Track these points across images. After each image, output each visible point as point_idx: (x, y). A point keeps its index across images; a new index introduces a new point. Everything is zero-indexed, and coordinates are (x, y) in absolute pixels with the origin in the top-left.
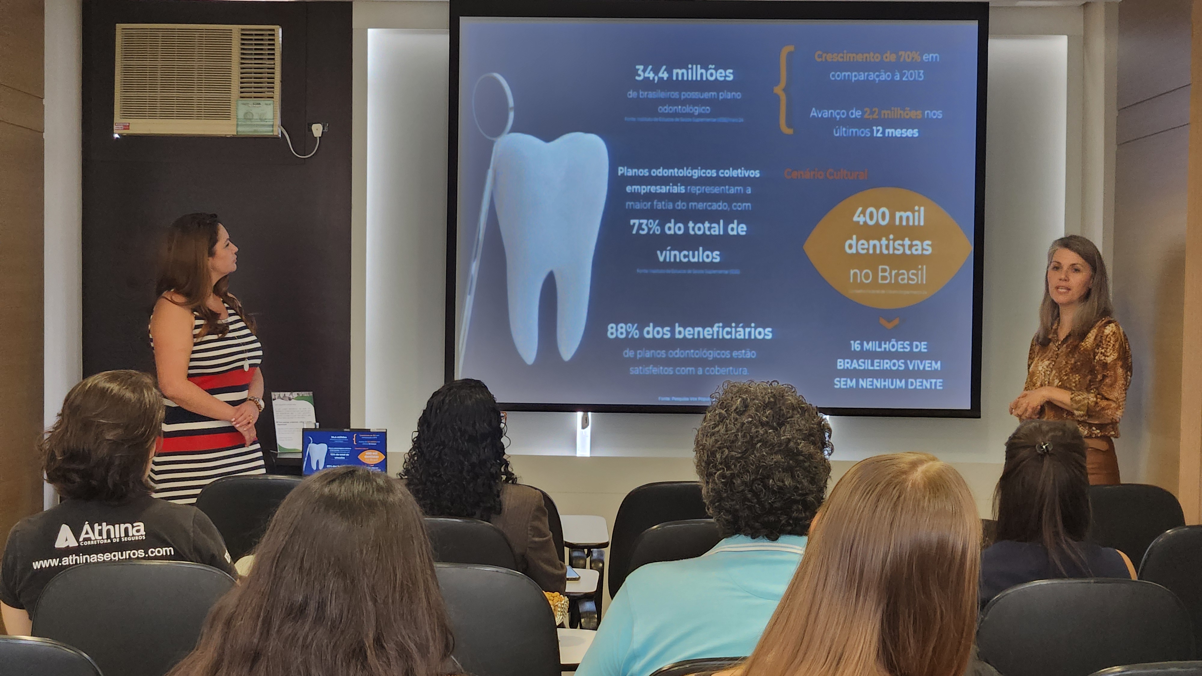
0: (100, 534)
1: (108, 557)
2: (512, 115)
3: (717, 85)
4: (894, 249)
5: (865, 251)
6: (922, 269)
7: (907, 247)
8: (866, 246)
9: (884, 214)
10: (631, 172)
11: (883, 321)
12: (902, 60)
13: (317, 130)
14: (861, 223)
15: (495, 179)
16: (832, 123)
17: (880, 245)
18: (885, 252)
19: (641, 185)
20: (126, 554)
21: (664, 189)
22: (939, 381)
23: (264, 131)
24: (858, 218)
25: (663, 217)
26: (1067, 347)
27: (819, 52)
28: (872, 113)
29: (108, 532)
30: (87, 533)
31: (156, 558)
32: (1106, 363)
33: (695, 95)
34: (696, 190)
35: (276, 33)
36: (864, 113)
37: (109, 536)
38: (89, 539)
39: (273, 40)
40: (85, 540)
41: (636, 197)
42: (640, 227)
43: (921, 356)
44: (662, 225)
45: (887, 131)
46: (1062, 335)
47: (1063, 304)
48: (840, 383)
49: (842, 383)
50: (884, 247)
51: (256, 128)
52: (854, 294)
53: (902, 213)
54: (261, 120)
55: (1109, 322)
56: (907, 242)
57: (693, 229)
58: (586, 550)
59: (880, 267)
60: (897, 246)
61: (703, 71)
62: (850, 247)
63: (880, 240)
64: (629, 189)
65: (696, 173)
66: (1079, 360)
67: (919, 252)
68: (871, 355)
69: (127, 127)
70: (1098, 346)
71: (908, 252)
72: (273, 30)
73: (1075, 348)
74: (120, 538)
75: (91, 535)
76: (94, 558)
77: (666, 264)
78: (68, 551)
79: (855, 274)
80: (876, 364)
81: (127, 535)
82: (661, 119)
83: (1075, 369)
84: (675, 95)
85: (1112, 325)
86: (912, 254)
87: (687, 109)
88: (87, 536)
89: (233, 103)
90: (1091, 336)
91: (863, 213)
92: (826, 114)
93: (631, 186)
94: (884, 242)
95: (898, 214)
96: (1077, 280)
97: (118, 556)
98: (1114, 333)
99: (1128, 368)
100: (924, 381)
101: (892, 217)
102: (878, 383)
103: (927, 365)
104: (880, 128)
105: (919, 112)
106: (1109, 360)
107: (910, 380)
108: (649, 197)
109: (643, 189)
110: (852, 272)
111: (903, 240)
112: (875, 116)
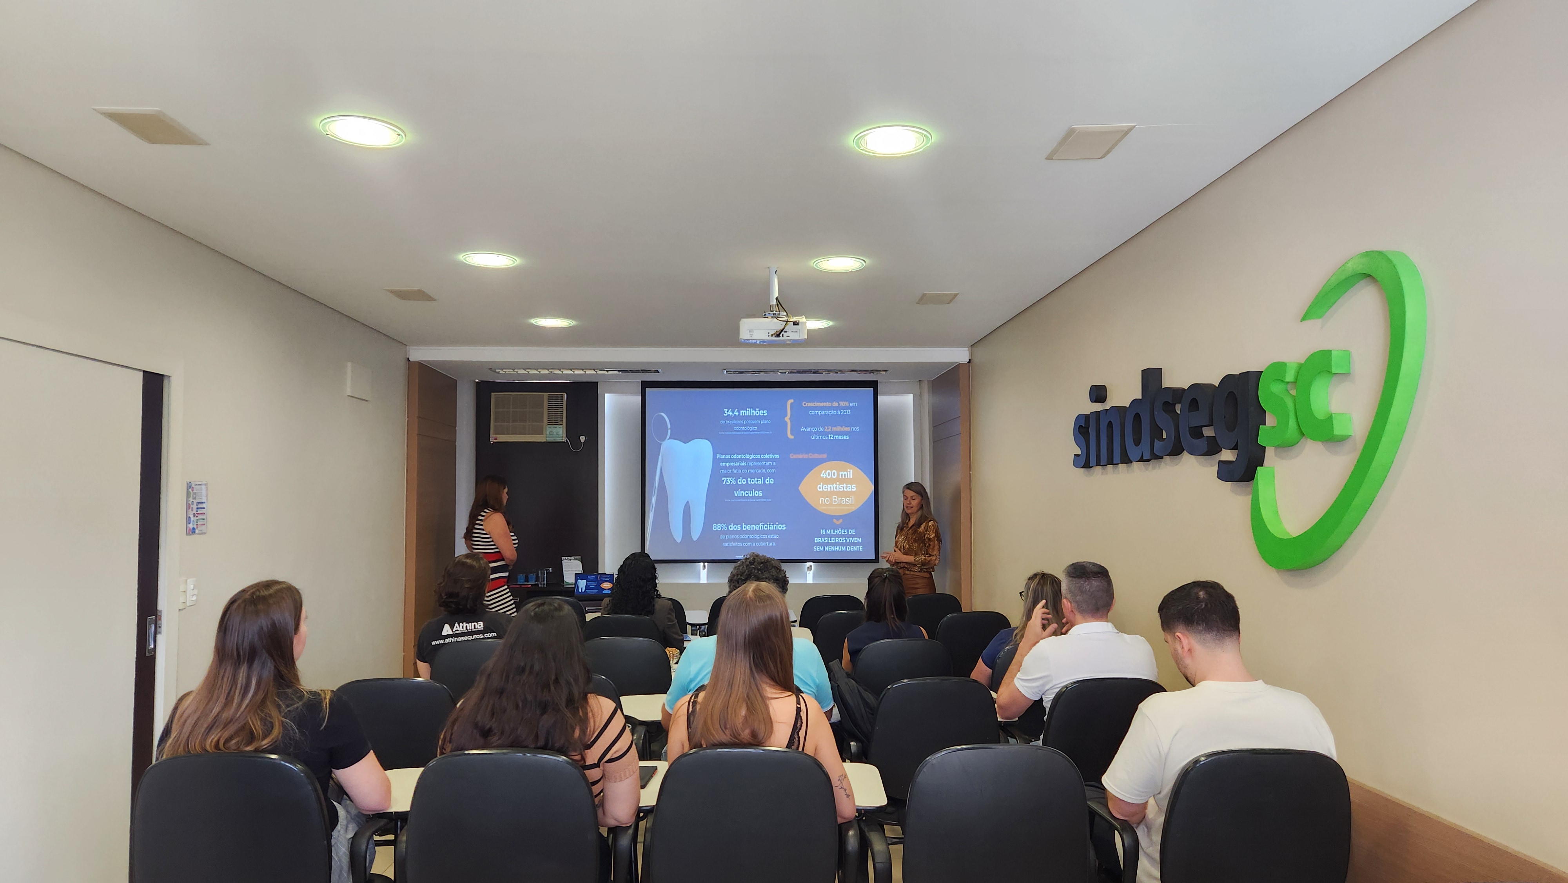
0: (463, 628)
1: (466, 638)
2: (669, 431)
3: (760, 418)
4: (839, 488)
5: (826, 490)
6: (852, 497)
7: (845, 488)
8: (827, 487)
9: (834, 473)
10: (723, 457)
11: (835, 521)
12: (841, 405)
13: (583, 439)
14: (825, 477)
15: (662, 460)
16: (810, 433)
17: (834, 487)
18: (835, 490)
19: (727, 462)
20: (475, 637)
21: (737, 464)
22: (860, 547)
23: (559, 439)
24: (823, 475)
25: (737, 477)
26: (912, 531)
27: (804, 402)
28: (828, 429)
29: (466, 627)
30: (457, 628)
31: (488, 638)
32: (930, 538)
33: (750, 422)
34: (751, 464)
35: (564, 396)
36: (825, 429)
37: (467, 629)
38: (458, 630)
39: (563, 399)
40: (456, 631)
41: (725, 468)
42: (727, 481)
43: (852, 536)
44: (736, 480)
45: (835, 436)
46: (910, 525)
47: (910, 514)
48: (817, 549)
49: (818, 548)
50: (835, 488)
51: (554, 438)
52: (821, 509)
53: (842, 473)
54: (557, 435)
55: (931, 520)
56: (845, 485)
57: (750, 482)
58: (698, 627)
59: (833, 497)
60: (840, 487)
61: (754, 411)
62: (820, 488)
63: (833, 485)
64: (721, 464)
65: (751, 457)
66: (917, 537)
67: (850, 490)
68: (830, 536)
69: (496, 439)
70: (926, 531)
71: (845, 490)
72: (562, 395)
73: (915, 532)
74: (472, 629)
75: (458, 629)
76: (460, 639)
77: (738, 497)
78: (448, 636)
79: (822, 500)
80: (832, 540)
81: (475, 628)
82: (735, 433)
83: (915, 541)
84: (742, 422)
85: (932, 521)
86: (847, 491)
87: (747, 428)
88: (457, 629)
89: (544, 427)
90: (923, 526)
91: (825, 473)
92: (808, 429)
93: (723, 462)
94: (835, 485)
95: (841, 473)
96: (915, 503)
97: (470, 638)
98: (933, 525)
99: (940, 541)
100: (854, 548)
101: (838, 474)
102: (833, 548)
103: (855, 540)
104: (832, 435)
105: (849, 428)
106: (931, 537)
107: (848, 547)
108: (731, 467)
109: (728, 464)
110: (821, 499)
111: (843, 484)
112: (830, 430)
